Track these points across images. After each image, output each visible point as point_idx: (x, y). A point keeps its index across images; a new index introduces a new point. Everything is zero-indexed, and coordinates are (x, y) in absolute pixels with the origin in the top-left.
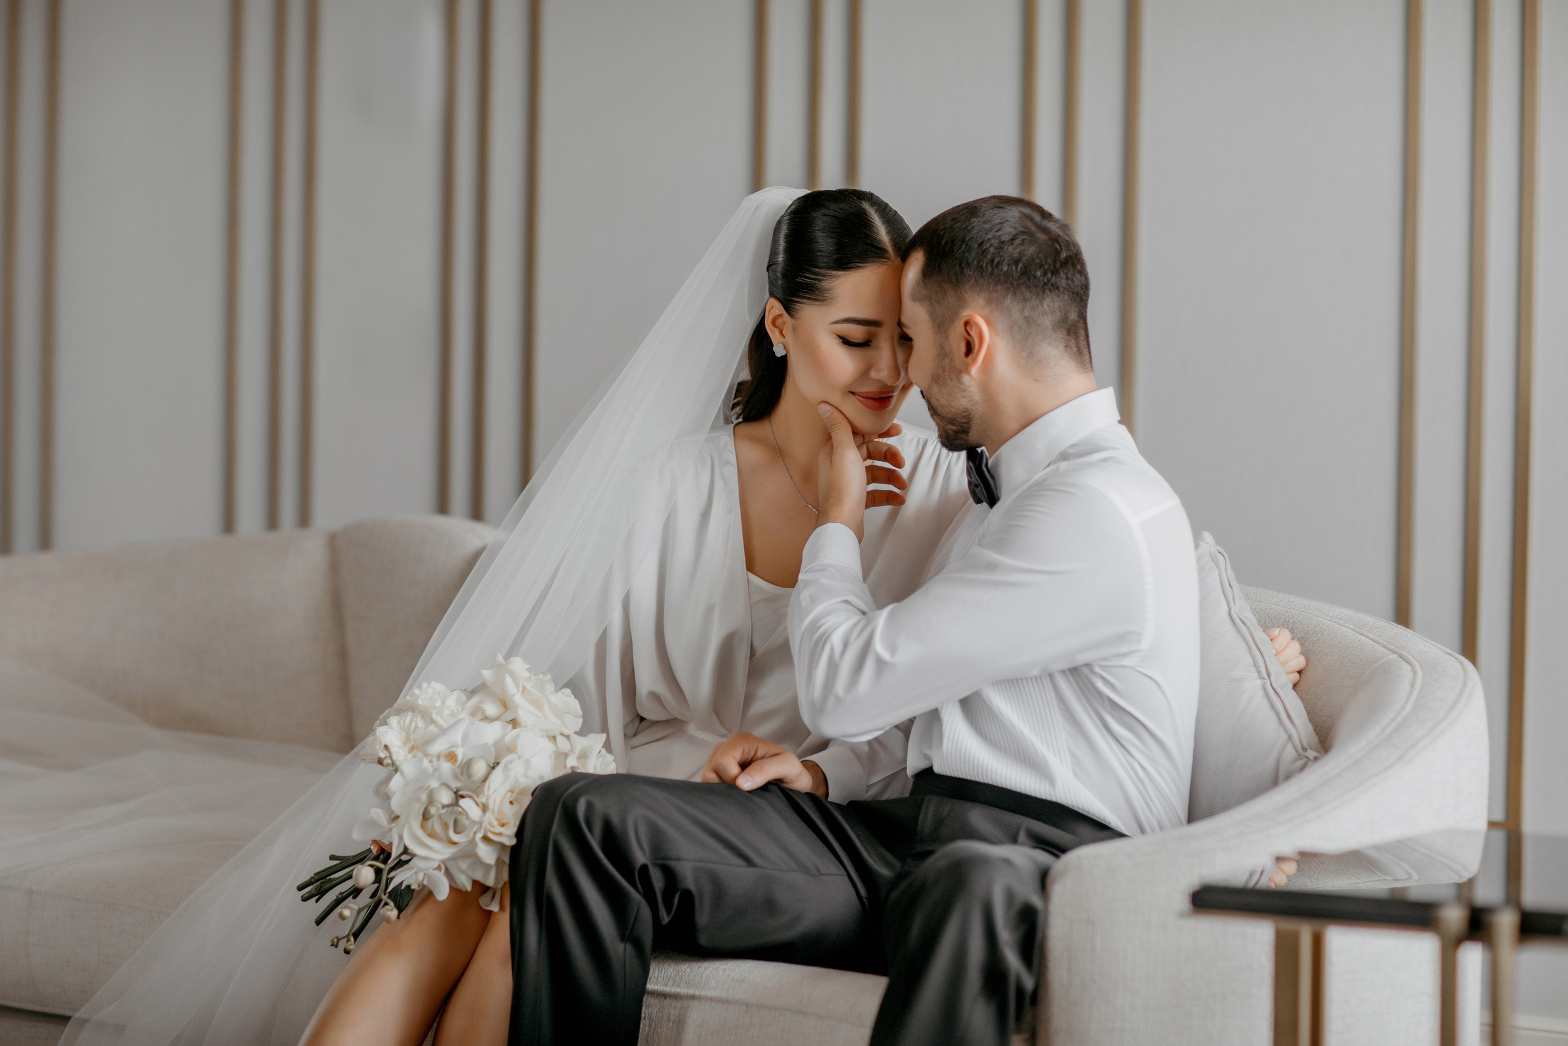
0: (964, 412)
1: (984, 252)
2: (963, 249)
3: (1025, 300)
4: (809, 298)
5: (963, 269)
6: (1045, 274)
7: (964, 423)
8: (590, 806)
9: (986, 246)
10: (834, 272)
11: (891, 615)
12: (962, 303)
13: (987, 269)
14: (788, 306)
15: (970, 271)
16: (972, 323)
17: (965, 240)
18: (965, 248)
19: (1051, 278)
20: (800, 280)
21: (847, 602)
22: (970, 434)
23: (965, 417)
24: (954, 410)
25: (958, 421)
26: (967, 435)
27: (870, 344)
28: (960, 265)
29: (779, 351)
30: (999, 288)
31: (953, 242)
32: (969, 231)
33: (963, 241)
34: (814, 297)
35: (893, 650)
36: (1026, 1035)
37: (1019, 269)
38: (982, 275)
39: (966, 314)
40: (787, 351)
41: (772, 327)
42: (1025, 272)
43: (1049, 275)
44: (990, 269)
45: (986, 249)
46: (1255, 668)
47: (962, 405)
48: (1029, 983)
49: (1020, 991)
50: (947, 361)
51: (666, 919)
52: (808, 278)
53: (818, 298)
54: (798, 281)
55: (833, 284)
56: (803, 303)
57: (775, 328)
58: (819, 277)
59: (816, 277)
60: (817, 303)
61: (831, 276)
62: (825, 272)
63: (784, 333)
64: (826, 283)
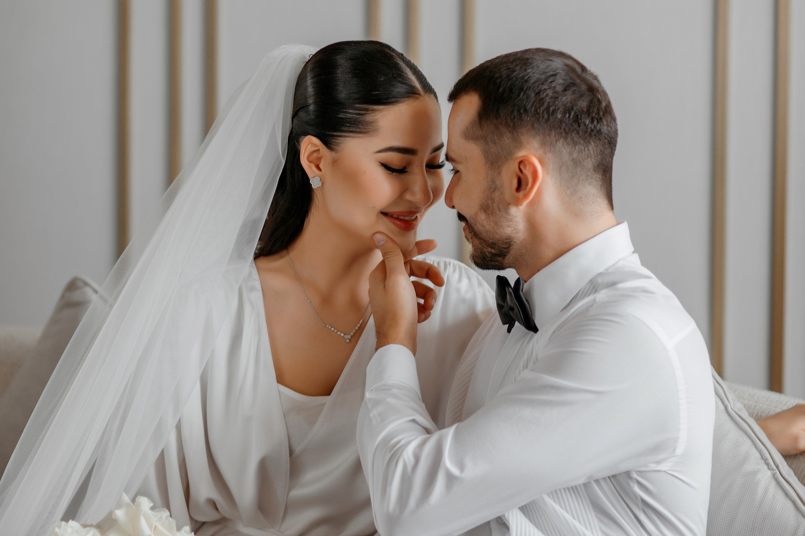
0: (507, 239)
1: (542, 101)
2: (521, 96)
3: (575, 144)
4: (352, 132)
5: (521, 114)
6: (592, 122)
7: (504, 248)
9: (543, 95)
10: (376, 107)
11: (456, 433)
12: (519, 144)
13: (543, 117)
14: (328, 140)
15: (528, 116)
16: (526, 162)
17: (523, 88)
18: (523, 96)
19: (597, 126)
20: (341, 116)
21: (414, 421)
22: (507, 258)
23: (506, 243)
24: (497, 236)
25: (499, 246)
26: (504, 258)
27: (406, 170)
28: (519, 111)
29: (314, 183)
30: (553, 133)
31: (511, 90)
32: (526, 81)
33: (521, 89)
34: (358, 130)
35: (462, 467)
37: (571, 117)
38: (538, 120)
39: (521, 154)
40: (323, 184)
41: (307, 162)
42: (577, 119)
43: (595, 122)
44: (546, 116)
45: (543, 99)
46: (762, 462)
47: (505, 233)
50: (497, 194)
53: (362, 131)
54: (340, 117)
55: (376, 118)
56: (345, 137)
57: (310, 162)
58: (361, 112)
59: (358, 112)
60: (360, 135)
61: (373, 110)
62: (367, 107)
63: (321, 166)
64: (369, 117)
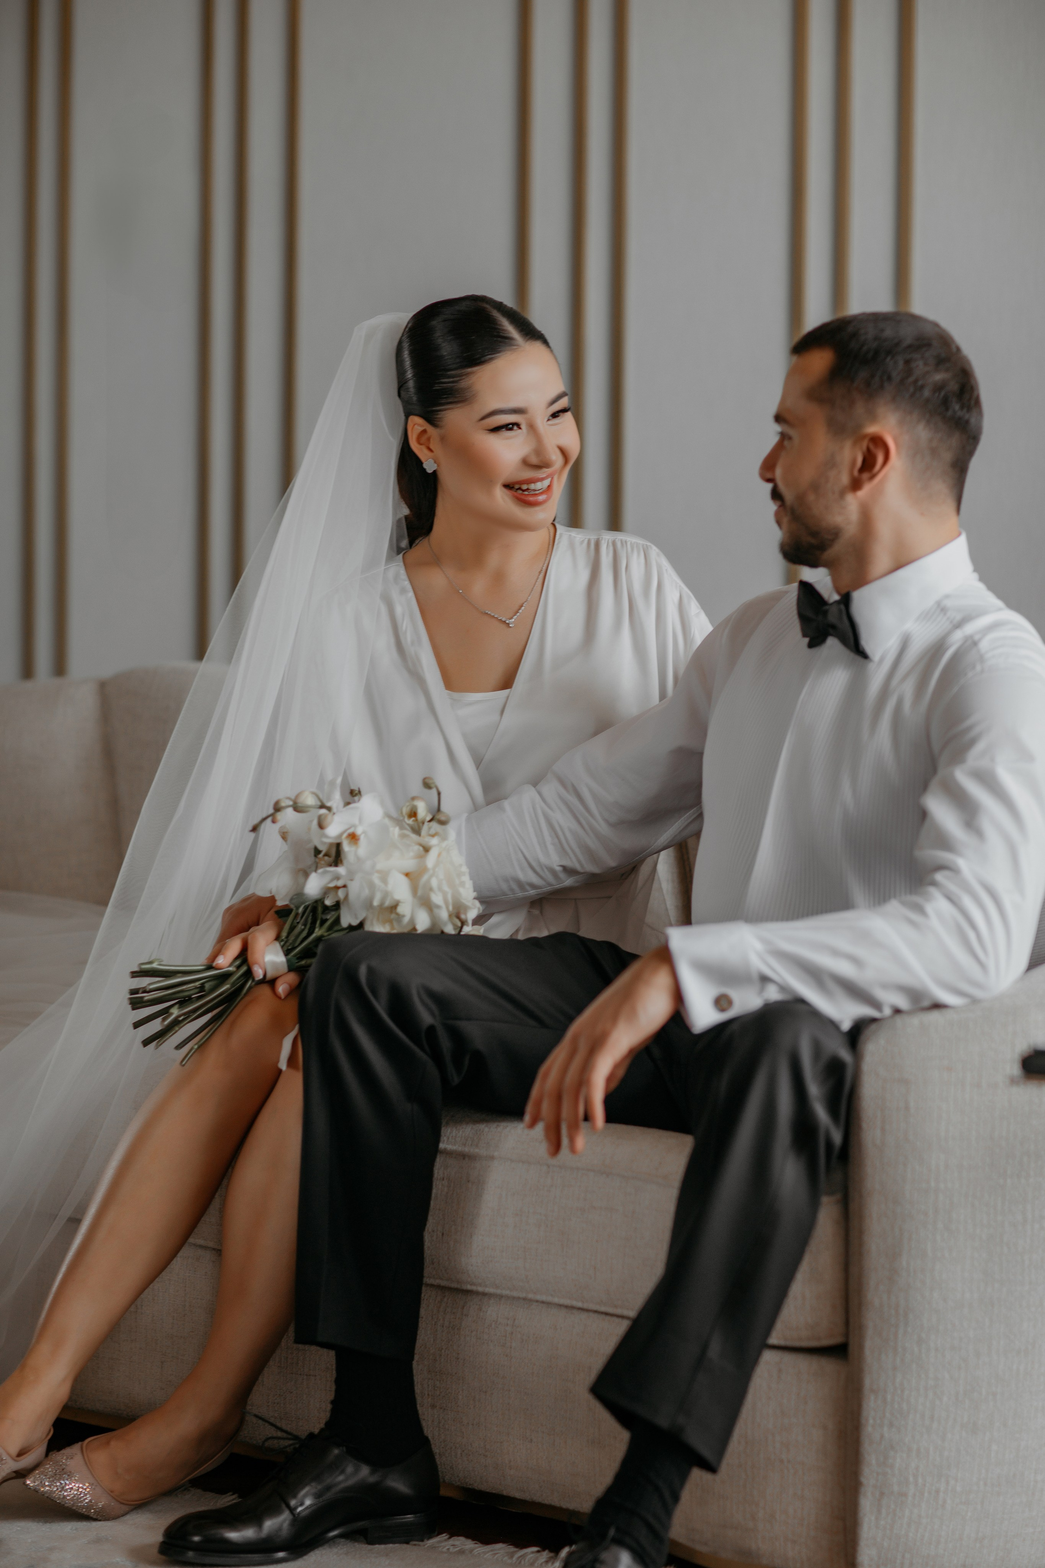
8: (371, 971)
10: (470, 370)
14: (431, 418)
20: (437, 387)
29: (429, 466)
34: (456, 400)
36: (839, 1196)
40: (438, 466)
41: (417, 445)
48: (837, 1137)
49: (829, 1144)
51: (456, 1080)
52: (446, 382)
53: (460, 400)
54: (436, 390)
55: (470, 382)
56: (445, 410)
57: (421, 444)
58: (455, 379)
59: (451, 380)
60: (459, 405)
61: (467, 374)
62: (460, 372)
63: (432, 447)
64: (463, 384)
